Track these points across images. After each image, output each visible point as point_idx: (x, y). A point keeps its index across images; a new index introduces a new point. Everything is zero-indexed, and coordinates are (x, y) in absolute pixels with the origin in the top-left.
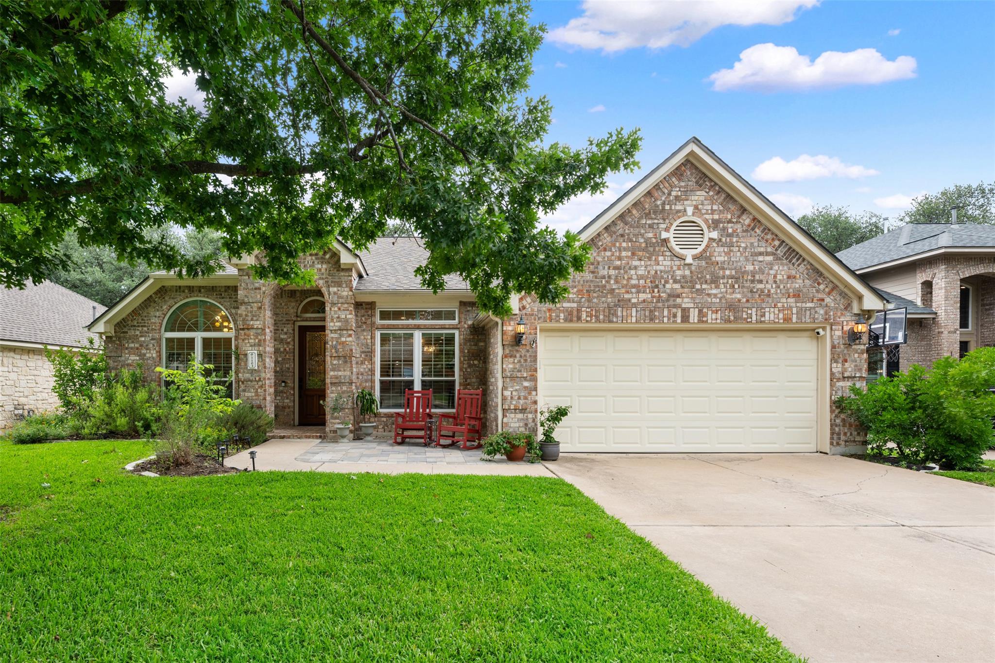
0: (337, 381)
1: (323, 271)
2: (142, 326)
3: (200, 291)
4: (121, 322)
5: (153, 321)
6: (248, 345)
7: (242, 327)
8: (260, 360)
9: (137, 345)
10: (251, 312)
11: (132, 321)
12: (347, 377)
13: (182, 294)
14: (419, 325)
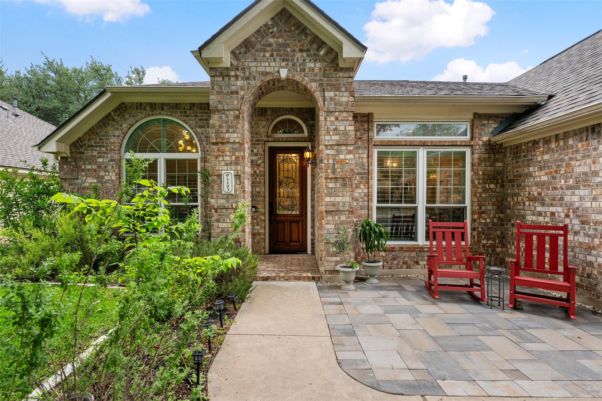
0: (333, 209)
1: (316, 70)
2: (100, 146)
3: (163, 109)
4: (77, 142)
5: (112, 140)
6: (223, 163)
7: (214, 141)
8: (238, 182)
9: (94, 167)
10: (227, 122)
11: (89, 140)
12: (347, 204)
13: (143, 111)
14: (425, 142)
